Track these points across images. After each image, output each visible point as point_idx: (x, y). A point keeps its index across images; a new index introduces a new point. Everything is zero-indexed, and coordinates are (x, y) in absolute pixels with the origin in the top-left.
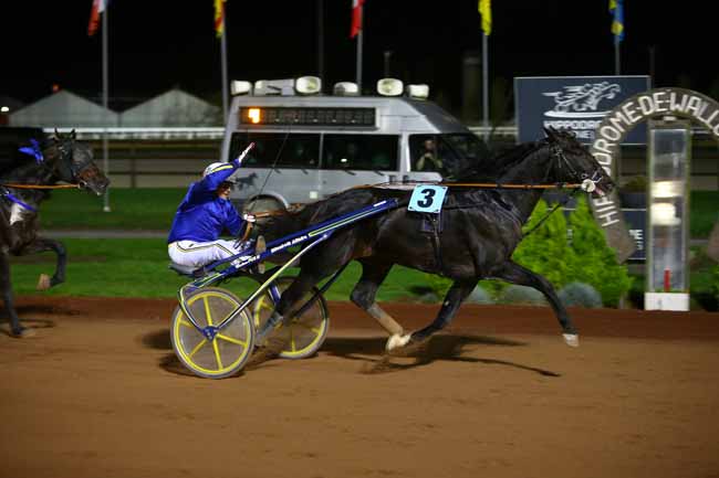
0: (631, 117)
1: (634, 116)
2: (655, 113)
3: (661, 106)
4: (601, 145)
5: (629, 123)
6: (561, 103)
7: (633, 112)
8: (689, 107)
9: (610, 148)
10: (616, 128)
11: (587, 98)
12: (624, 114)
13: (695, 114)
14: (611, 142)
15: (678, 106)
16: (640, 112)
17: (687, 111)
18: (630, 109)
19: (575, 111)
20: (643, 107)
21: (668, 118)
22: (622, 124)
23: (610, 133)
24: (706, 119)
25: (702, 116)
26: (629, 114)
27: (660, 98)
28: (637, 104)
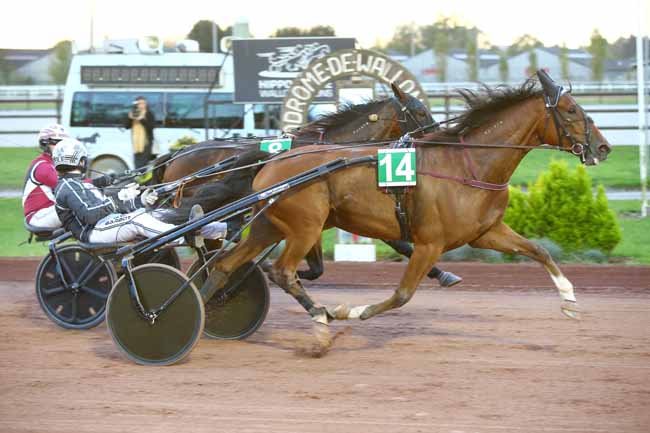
0: (320, 78)
1: (323, 76)
2: (343, 73)
3: (348, 67)
4: (293, 104)
5: (318, 83)
6: (275, 64)
7: (322, 72)
8: (375, 67)
9: (301, 107)
10: (307, 88)
11: (299, 58)
12: (314, 74)
13: (380, 74)
14: (302, 101)
15: (364, 67)
16: (329, 73)
17: (372, 71)
18: (319, 69)
19: (287, 71)
20: (331, 68)
21: (355, 79)
22: (313, 84)
23: (301, 93)
24: (390, 78)
25: (387, 76)
26: (319, 74)
27: (347, 59)
28: (326, 65)
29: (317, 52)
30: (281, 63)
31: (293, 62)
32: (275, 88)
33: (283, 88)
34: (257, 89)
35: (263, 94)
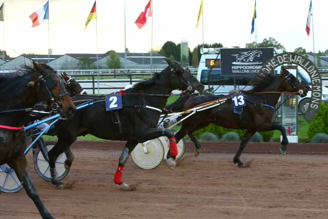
6: (238, 59)
11: (249, 57)
29: (257, 54)
30: (241, 59)
31: (246, 58)
32: (239, 69)
33: (242, 69)
34: (231, 70)
35: (234, 72)
